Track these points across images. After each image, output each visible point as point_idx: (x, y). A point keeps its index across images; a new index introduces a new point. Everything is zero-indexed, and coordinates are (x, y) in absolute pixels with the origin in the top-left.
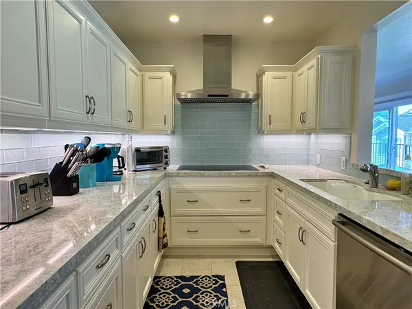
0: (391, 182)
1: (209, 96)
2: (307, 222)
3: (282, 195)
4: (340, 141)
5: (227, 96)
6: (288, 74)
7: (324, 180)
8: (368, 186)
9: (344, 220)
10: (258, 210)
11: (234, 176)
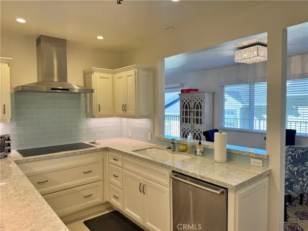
0: (182, 148)
1: (52, 89)
2: (145, 179)
3: (119, 163)
4: (147, 123)
5: (68, 90)
6: (110, 76)
7: (144, 149)
8: (170, 150)
9: (176, 174)
10: (97, 177)
11: (78, 154)
